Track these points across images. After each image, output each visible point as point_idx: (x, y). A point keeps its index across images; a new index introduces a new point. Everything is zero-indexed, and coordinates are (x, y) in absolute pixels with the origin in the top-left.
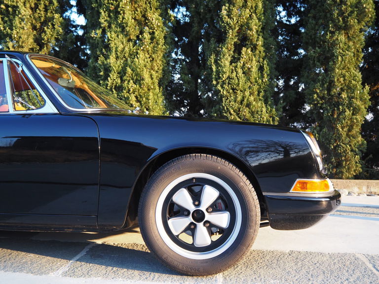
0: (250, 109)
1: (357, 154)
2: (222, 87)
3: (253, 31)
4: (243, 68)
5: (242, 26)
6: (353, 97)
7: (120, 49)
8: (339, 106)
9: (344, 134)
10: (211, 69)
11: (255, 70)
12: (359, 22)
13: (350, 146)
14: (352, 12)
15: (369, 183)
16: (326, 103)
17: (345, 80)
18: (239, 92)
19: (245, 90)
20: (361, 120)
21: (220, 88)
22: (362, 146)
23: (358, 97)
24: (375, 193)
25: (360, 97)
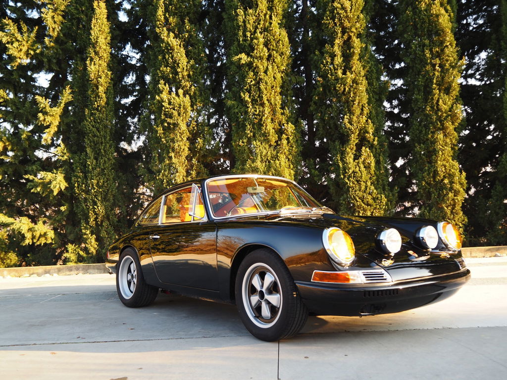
0: (371, 195)
1: (460, 227)
2: (348, 179)
3: (370, 133)
4: (364, 163)
5: (360, 130)
6: (453, 183)
7: (264, 154)
8: (443, 189)
9: (449, 212)
10: (338, 166)
11: (373, 164)
12: (453, 123)
13: (455, 221)
14: (447, 117)
16: (432, 188)
17: (445, 169)
18: (362, 183)
19: (367, 181)
20: (461, 200)
21: (347, 181)
22: (463, 220)
23: (457, 182)
24: (476, 257)
25: (459, 182)
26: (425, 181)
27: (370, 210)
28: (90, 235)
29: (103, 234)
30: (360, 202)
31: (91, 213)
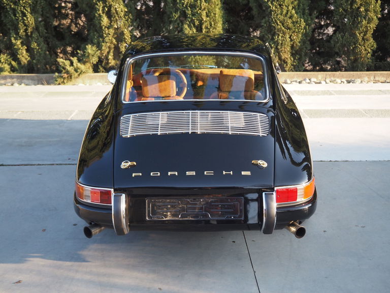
0: (292, 19)
1: (369, 53)
2: (272, 3)
6: (368, 11)
8: (358, 17)
9: (360, 38)
13: (364, 46)
15: (375, 74)
18: (284, 7)
19: (289, 5)
20: (373, 27)
21: (270, 5)
22: (372, 46)
23: (372, 10)
24: (379, 81)
25: (374, 10)
26: (343, 8)
27: (289, 34)
28: (20, 46)
29: (34, 45)
30: (280, 26)
31: (21, 25)
